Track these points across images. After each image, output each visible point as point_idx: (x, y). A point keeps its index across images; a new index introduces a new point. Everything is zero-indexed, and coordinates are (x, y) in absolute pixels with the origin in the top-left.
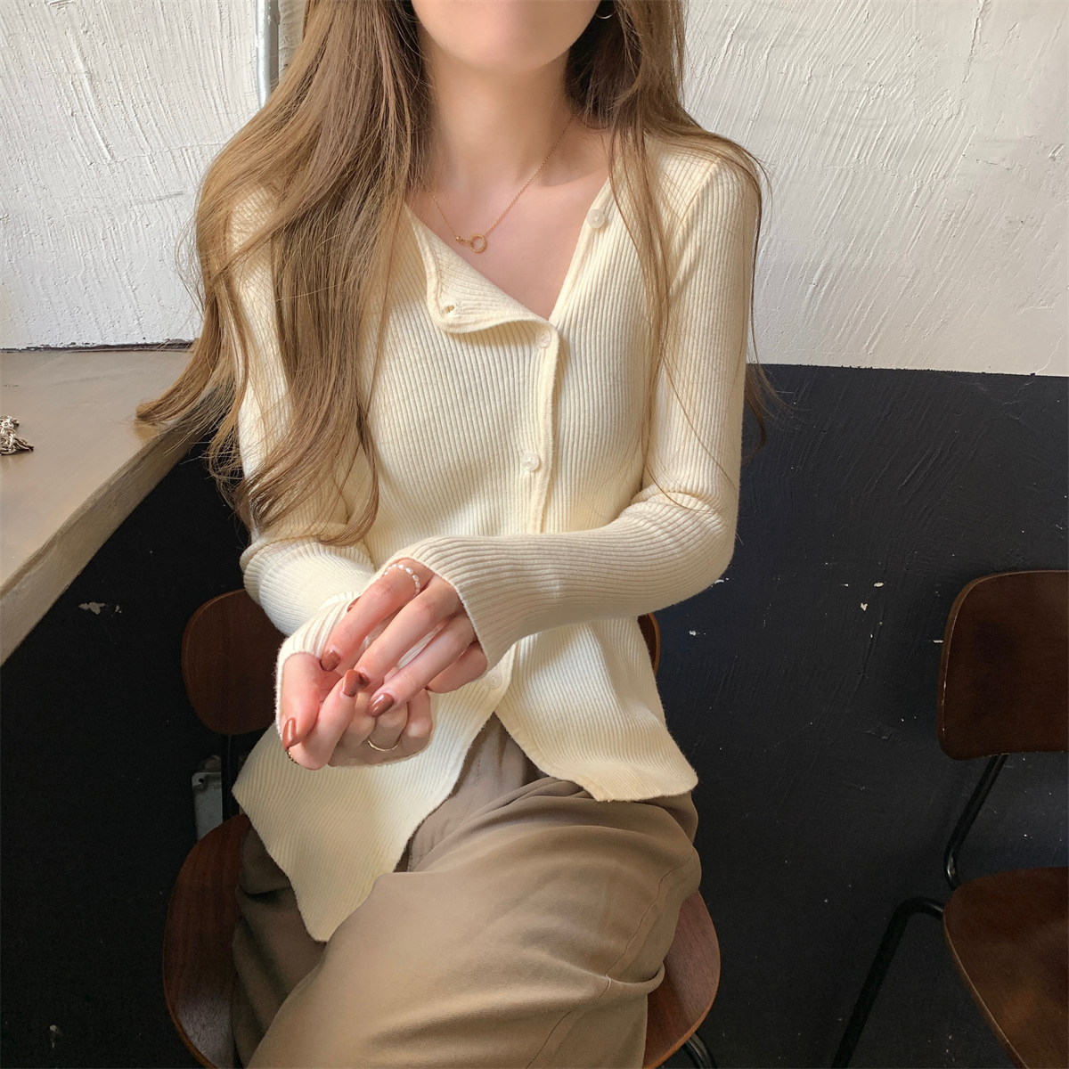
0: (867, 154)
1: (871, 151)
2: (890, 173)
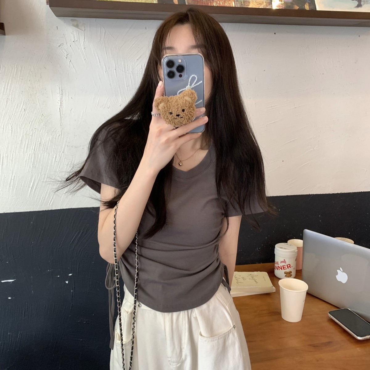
0: (37, 148)
1: (38, 148)
2: (46, 153)
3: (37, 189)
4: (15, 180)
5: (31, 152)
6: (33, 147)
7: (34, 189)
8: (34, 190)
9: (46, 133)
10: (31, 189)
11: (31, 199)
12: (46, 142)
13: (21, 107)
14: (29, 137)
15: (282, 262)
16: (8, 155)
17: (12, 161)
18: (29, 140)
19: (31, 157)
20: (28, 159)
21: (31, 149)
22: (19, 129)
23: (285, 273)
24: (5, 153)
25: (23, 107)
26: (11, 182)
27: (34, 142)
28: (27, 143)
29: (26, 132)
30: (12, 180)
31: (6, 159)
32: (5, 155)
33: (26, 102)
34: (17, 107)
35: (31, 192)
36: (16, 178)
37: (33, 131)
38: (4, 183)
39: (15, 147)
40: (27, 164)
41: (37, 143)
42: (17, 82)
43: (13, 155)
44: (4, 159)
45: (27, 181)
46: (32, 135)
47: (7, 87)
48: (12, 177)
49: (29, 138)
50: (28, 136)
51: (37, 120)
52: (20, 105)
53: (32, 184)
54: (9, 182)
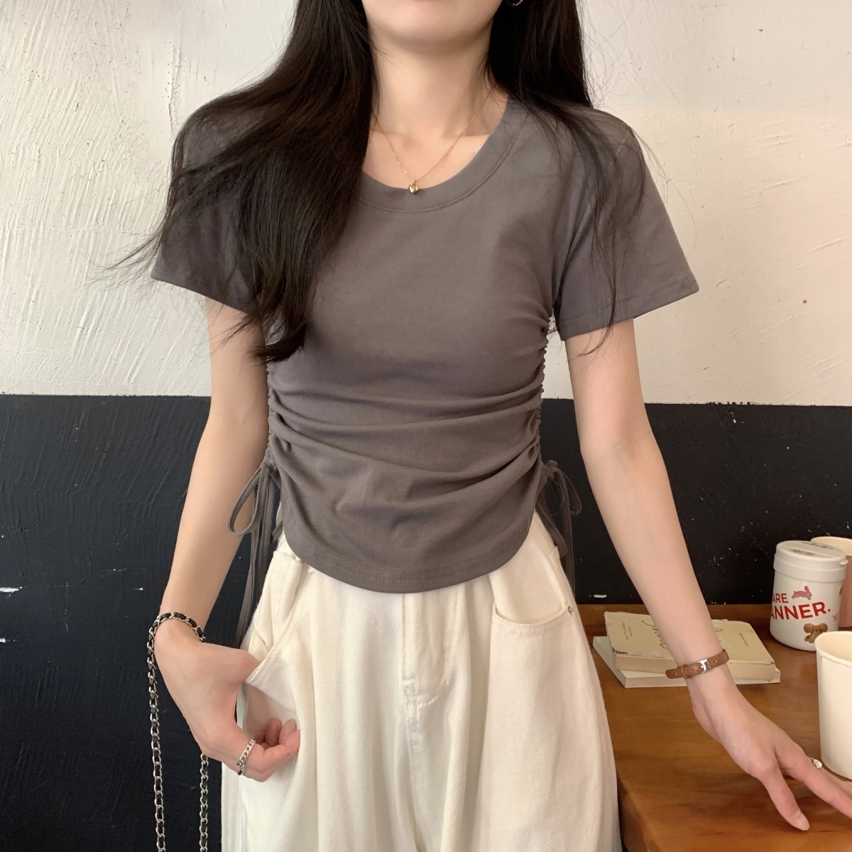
3: (97, 333)
4: (39, 302)
5: (89, 226)
6: (93, 213)
7: (89, 332)
8: (88, 336)
10: (82, 332)
11: (80, 360)
13: (69, 98)
14: (84, 183)
15: (797, 594)
16: (24, 231)
17: (34, 248)
18: (84, 192)
19: (85, 241)
20: (78, 244)
21: (89, 218)
22: (58, 158)
23: (807, 629)
24: (16, 226)
25: (75, 99)
26: (27, 308)
27: (97, 198)
28: (78, 199)
29: (79, 168)
30: (31, 303)
31: (18, 242)
32: (15, 229)
33: (82, 84)
34: (57, 98)
35: (79, 339)
36: (43, 299)
37: (96, 167)
38: (9, 309)
39: (44, 209)
40: (73, 261)
41: (106, 202)
42: (61, 26)
43: (37, 232)
44: (13, 242)
45: (71, 309)
46: (95, 178)
47: (35, 37)
48: (30, 294)
49: (85, 187)
50: (81, 180)
51: (107, 137)
52: (66, 92)
53: (84, 317)
54: (23, 307)
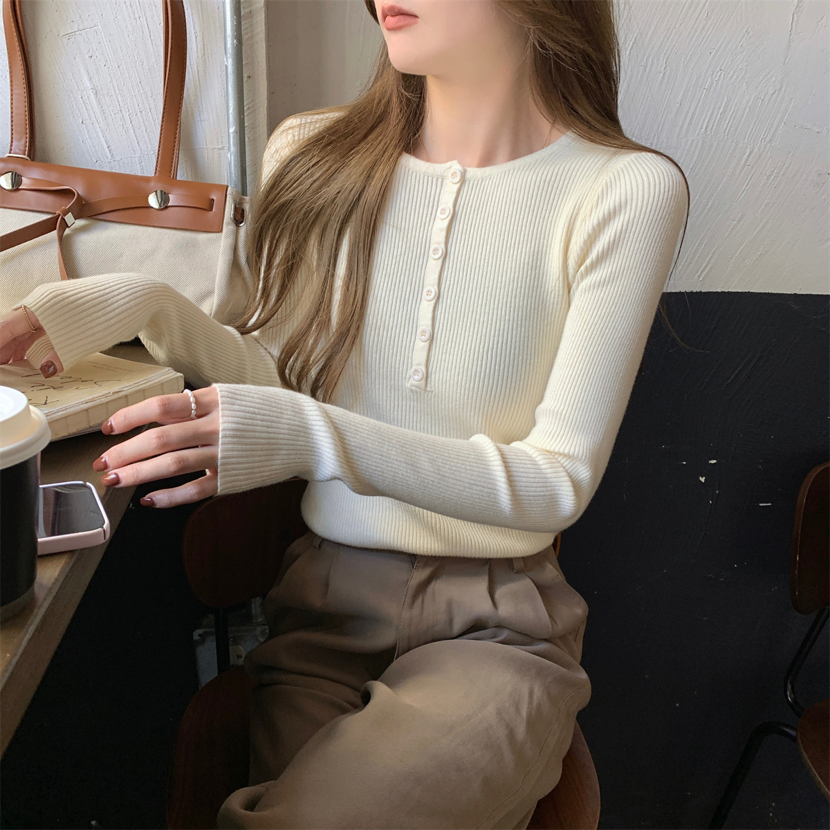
0: (713, 126)
1: (716, 123)
2: (730, 141)
9: (745, 84)
12: (738, 109)
